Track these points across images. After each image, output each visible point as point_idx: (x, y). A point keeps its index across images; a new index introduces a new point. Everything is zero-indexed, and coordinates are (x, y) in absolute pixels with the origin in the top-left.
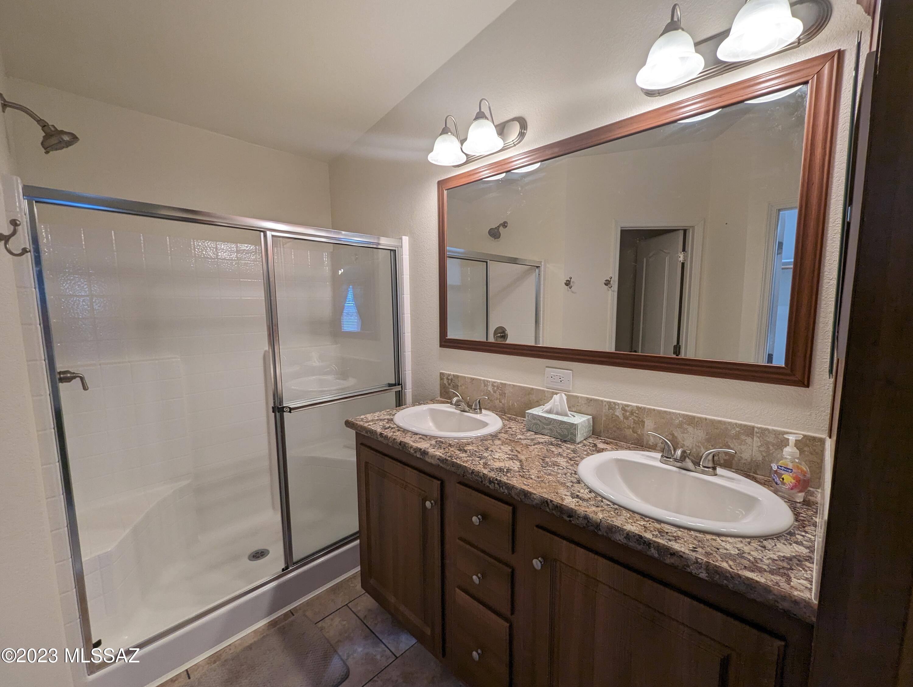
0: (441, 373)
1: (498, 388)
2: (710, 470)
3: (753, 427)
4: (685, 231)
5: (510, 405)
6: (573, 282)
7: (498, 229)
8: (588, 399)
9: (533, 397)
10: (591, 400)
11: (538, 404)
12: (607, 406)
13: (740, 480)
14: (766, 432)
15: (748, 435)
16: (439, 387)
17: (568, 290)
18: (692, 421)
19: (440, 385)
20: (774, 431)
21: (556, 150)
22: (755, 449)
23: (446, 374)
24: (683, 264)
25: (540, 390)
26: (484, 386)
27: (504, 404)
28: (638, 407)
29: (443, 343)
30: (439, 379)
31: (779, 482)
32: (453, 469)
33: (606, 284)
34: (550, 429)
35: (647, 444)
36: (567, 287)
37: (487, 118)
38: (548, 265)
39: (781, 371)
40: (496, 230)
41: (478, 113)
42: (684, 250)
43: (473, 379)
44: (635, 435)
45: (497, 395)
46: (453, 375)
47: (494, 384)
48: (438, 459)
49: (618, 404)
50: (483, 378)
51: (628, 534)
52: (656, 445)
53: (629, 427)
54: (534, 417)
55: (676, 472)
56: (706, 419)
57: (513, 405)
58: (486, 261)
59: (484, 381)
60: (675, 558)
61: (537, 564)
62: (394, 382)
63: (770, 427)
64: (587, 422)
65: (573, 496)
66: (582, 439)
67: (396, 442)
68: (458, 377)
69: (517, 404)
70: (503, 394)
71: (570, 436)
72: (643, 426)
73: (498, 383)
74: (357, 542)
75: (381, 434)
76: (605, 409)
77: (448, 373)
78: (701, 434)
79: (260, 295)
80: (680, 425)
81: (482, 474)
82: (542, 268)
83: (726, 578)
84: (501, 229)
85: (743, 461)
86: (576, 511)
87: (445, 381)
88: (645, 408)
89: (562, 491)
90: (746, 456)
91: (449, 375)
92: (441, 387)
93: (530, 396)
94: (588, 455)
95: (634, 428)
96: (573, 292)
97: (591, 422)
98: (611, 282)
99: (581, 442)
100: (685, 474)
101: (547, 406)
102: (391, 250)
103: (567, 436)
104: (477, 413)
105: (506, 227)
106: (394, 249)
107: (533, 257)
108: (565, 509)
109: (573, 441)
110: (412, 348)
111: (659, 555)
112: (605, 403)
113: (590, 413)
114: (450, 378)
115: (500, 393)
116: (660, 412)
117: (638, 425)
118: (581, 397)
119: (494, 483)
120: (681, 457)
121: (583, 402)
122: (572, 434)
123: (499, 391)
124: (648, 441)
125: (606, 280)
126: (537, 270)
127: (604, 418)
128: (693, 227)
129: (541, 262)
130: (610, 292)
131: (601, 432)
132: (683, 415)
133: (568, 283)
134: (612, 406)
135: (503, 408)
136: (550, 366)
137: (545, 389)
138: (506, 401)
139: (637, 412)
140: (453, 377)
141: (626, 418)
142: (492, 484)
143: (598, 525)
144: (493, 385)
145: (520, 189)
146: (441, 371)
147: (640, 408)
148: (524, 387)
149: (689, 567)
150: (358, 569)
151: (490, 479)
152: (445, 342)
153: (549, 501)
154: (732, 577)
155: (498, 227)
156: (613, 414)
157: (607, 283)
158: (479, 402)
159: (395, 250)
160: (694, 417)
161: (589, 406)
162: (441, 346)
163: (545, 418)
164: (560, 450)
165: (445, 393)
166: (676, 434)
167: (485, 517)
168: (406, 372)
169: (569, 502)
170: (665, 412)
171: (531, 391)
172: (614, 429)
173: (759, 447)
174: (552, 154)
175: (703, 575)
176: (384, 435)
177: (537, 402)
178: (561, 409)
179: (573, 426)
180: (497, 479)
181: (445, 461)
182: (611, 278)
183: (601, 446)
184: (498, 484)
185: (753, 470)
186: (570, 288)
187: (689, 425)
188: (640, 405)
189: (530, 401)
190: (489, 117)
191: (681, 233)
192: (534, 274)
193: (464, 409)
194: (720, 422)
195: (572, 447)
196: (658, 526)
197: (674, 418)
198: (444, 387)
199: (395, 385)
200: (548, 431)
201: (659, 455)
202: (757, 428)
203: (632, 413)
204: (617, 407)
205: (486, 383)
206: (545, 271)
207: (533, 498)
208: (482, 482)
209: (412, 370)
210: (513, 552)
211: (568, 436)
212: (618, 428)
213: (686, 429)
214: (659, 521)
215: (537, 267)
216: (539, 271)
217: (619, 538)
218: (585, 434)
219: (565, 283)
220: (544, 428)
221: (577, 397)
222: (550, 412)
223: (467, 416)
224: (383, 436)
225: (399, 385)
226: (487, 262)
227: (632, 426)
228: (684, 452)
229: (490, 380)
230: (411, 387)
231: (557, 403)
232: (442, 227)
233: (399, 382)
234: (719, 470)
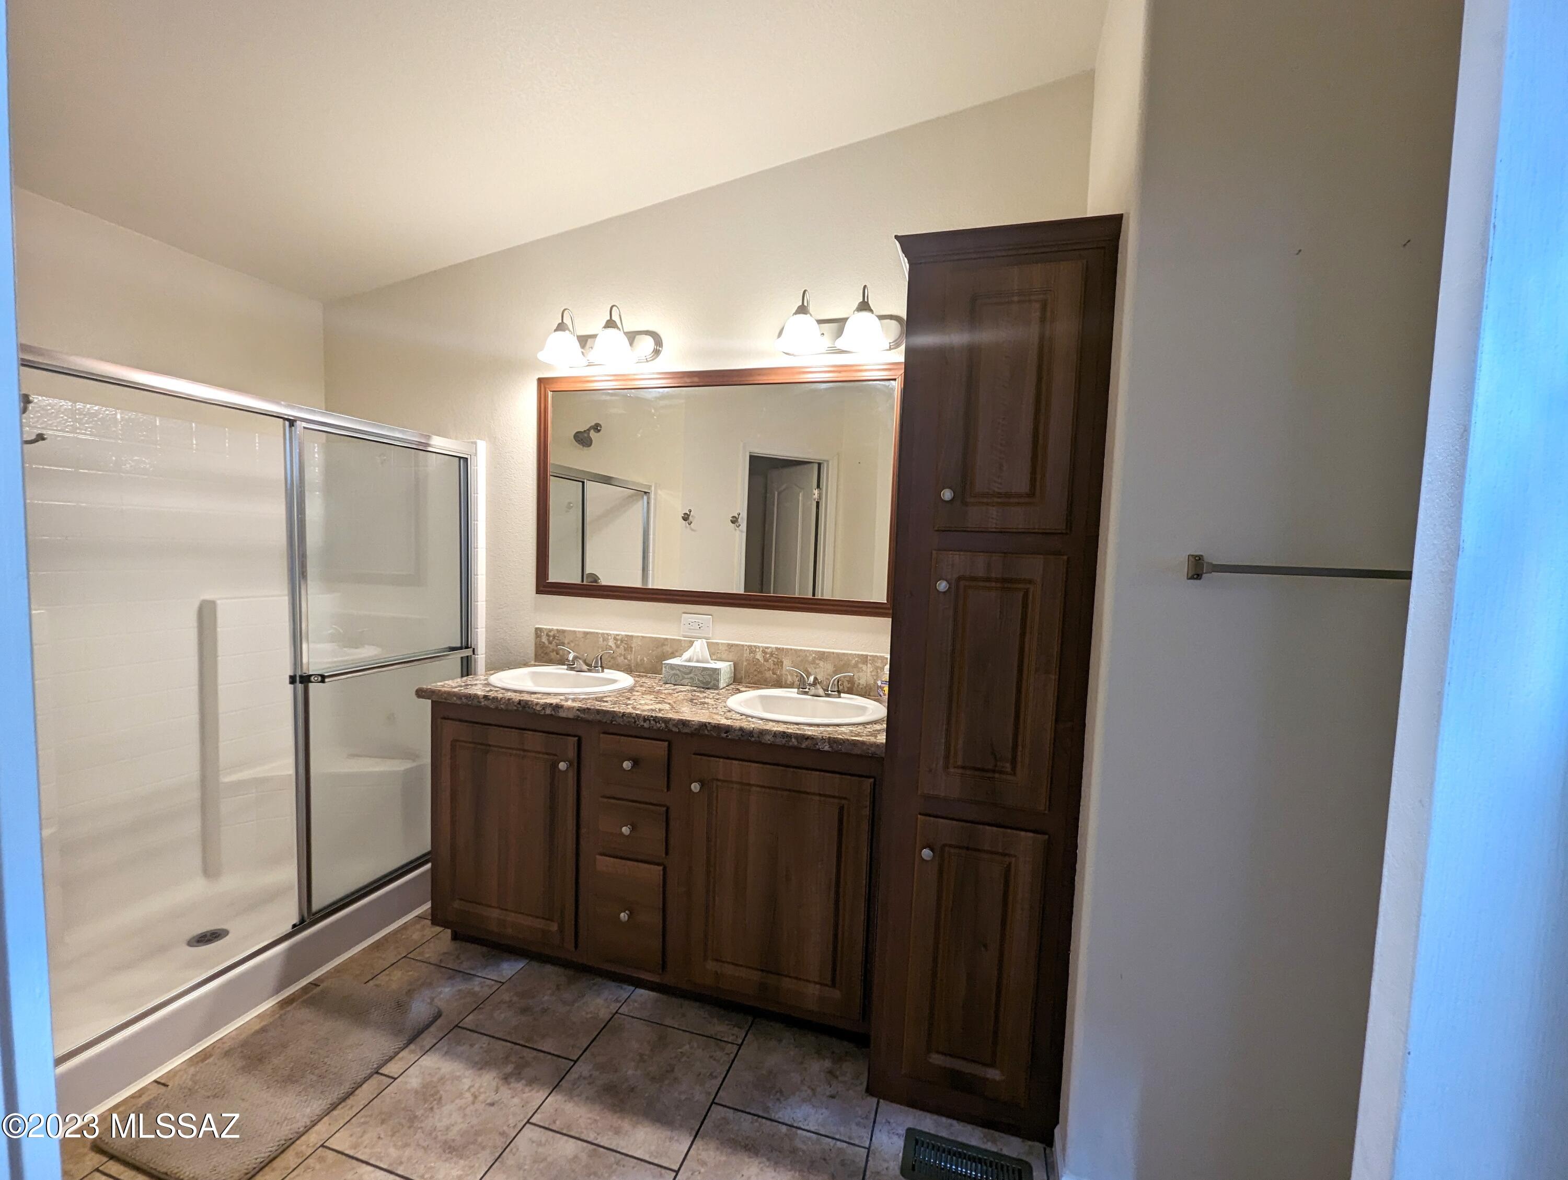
0: (537, 629)
1: (622, 641)
2: (836, 693)
3: (867, 656)
4: (819, 465)
5: (639, 660)
6: (692, 516)
7: (589, 434)
8: (729, 644)
9: (668, 649)
10: (732, 646)
11: (673, 655)
12: (748, 650)
13: (856, 699)
14: (876, 659)
15: (864, 664)
16: (533, 648)
17: (686, 527)
18: (822, 656)
19: (536, 644)
20: (880, 656)
21: (696, 379)
22: (869, 674)
23: (546, 629)
24: (818, 503)
25: (674, 639)
26: (603, 641)
27: (629, 661)
28: (777, 649)
29: (542, 589)
30: (533, 636)
31: (882, 694)
32: (598, 717)
33: (733, 522)
34: (691, 678)
35: (785, 684)
36: (684, 522)
37: (618, 328)
38: (659, 492)
39: (884, 606)
40: (586, 435)
41: (608, 321)
42: (818, 486)
43: (586, 634)
44: (775, 676)
45: (621, 650)
46: (557, 630)
47: (617, 637)
48: (578, 710)
49: (759, 647)
50: (601, 631)
51: (775, 733)
52: (793, 683)
53: (769, 669)
54: (672, 667)
55: (810, 699)
56: (833, 653)
57: (642, 660)
58: (582, 480)
59: (603, 634)
60: (809, 740)
61: (695, 787)
62: (459, 645)
63: (878, 654)
64: (729, 667)
65: (727, 719)
66: (725, 685)
67: (513, 702)
68: (564, 631)
69: (648, 659)
70: (629, 649)
71: (713, 682)
72: (782, 666)
73: (622, 635)
74: (429, 866)
75: (486, 697)
76: (746, 654)
77: (548, 627)
78: (829, 668)
79: (277, 510)
80: (813, 662)
81: (634, 714)
82: (652, 496)
83: (841, 744)
84: (592, 433)
85: (861, 686)
86: (732, 726)
87: (544, 639)
88: (783, 648)
89: (718, 717)
90: (863, 682)
91: (550, 630)
92: (536, 648)
93: (664, 647)
94: (732, 695)
95: (773, 669)
96: (693, 530)
97: (733, 668)
98: (739, 520)
99: (723, 688)
100: (817, 700)
101: (686, 655)
102: (460, 458)
103: (708, 683)
104: (598, 672)
105: (599, 431)
106: (466, 456)
107: (639, 479)
108: (722, 726)
109: (716, 687)
110: (487, 596)
111: (798, 742)
112: (746, 647)
113: (730, 659)
114: (551, 634)
115: (624, 647)
116: (796, 650)
117: (777, 666)
118: (722, 644)
119: (650, 720)
120: (814, 681)
121: (724, 649)
122: (715, 679)
123: (623, 644)
124: (786, 681)
125: (733, 517)
126: (645, 497)
127: (745, 663)
128: (828, 461)
129: (650, 487)
130: (738, 532)
131: (741, 678)
132: (816, 651)
133: (686, 518)
134: (752, 650)
135: (629, 665)
136: (687, 611)
137: (682, 638)
138: (633, 657)
139: (776, 653)
140: (556, 632)
141: (766, 660)
142: (648, 722)
143: (751, 733)
144: (615, 639)
145: (653, 411)
146: (537, 626)
147: (779, 649)
148: (655, 638)
149: (817, 744)
150: (428, 905)
151: (644, 717)
152: (544, 587)
153: (707, 724)
154: (844, 742)
155: (588, 430)
156: (754, 658)
157: (734, 520)
158: (601, 658)
159: (467, 459)
160: (824, 652)
161: (730, 652)
162: (539, 591)
163: (685, 666)
164: (705, 695)
165: (542, 655)
166: (810, 670)
167: (636, 762)
168: (478, 630)
169: (724, 721)
170: (801, 650)
171: (663, 642)
172: (755, 673)
173: (871, 672)
174: (691, 382)
175: (827, 748)
176: (491, 697)
177: (673, 653)
178: (702, 656)
179: (716, 671)
180: (652, 716)
181: (587, 711)
182: (739, 514)
183: (743, 689)
184: (654, 720)
185: (868, 693)
186: (690, 524)
187: (820, 660)
188: (779, 646)
189: (663, 653)
190: (621, 328)
191: (816, 466)
192: (640, 502)
193: (580, 668)
194: (844, 654)
195: (716, 692)
196: (797, 726)
197: (808, 655)
198: (542, 648)
199: (461, 648)
200: (690, 681)
201: (796, 690)
202: (870, 656)
203: (772, 654)
204: (757, 650)
205: (605, 637)
206: (655, 499)
207: (692, 724)
208: (635, 722)
209: (486, 627)
210: (668, 788)
211: (711, 682)
212: (759, 672)
213: (818, 664)
214: (797, 724)
215: (645, 493)
216: (649, 499)
217: (768, 739)
218: (727, 680)
219: (683, 517)
220: (684, 678)
221: (717, 644)
222: (689, 660)
223: (585, 676)
224: (489, 699)
225: (467, 647)
226: (583, 483)
227: (772, 668)
228: (816, 679)
229: (611, 632)
230: (484, 652)
231: (698, 649)
232: (545, 437)
233: (466, 644)
234: (842, 695)
